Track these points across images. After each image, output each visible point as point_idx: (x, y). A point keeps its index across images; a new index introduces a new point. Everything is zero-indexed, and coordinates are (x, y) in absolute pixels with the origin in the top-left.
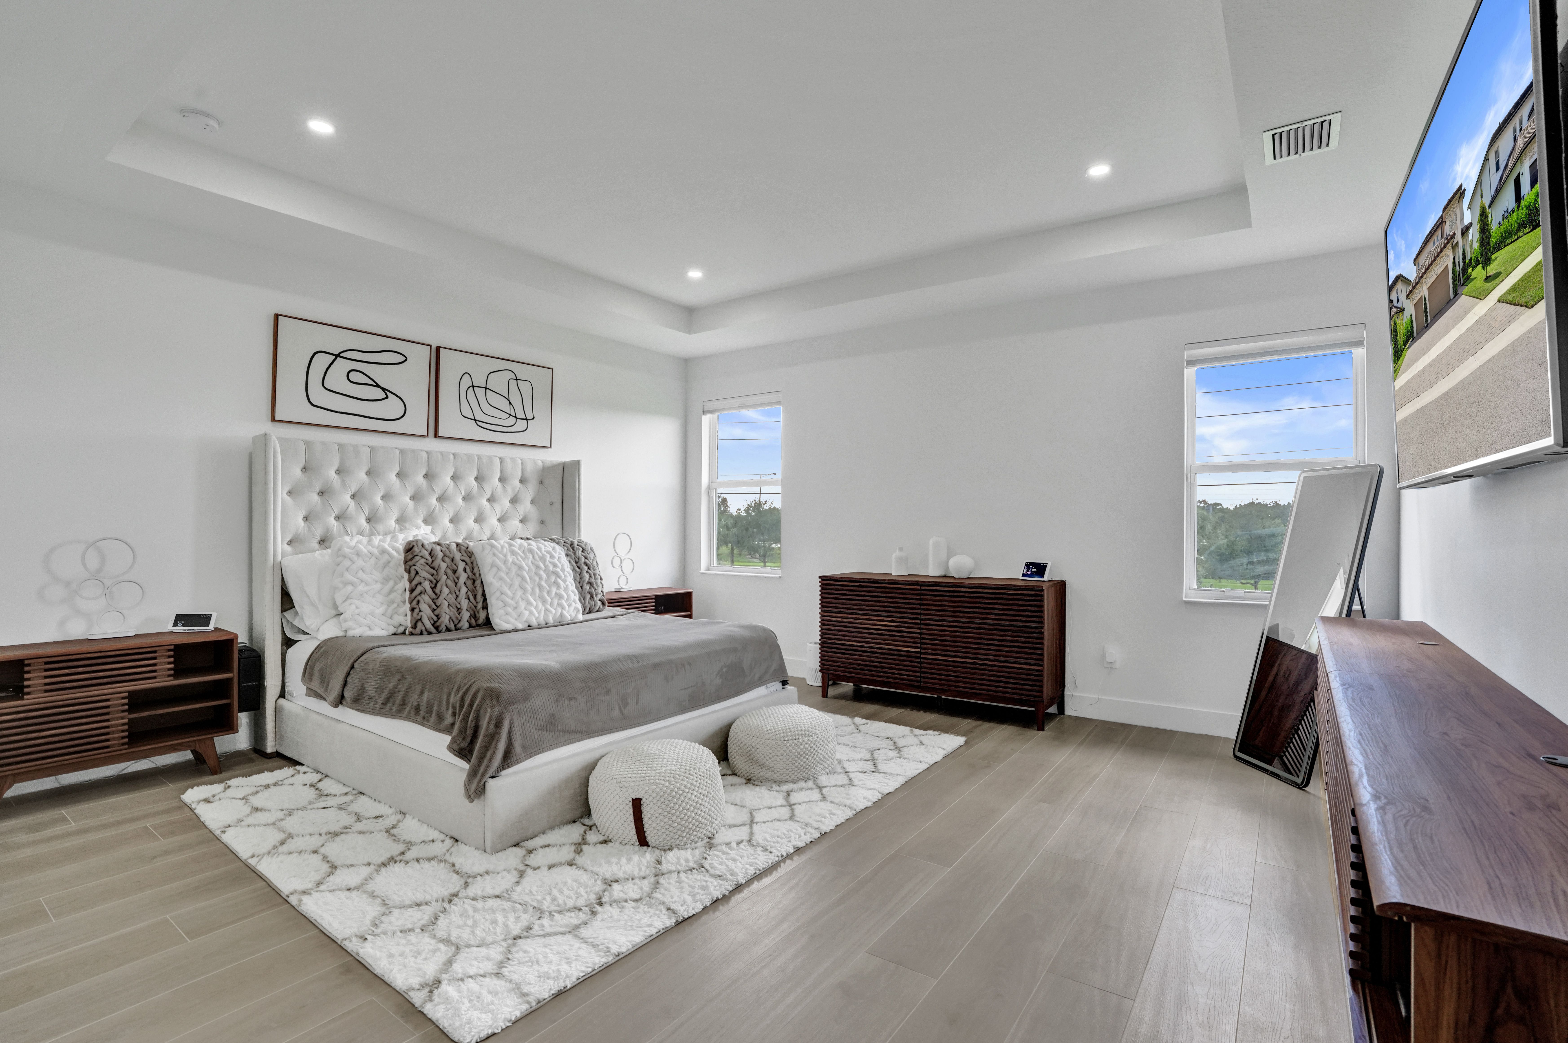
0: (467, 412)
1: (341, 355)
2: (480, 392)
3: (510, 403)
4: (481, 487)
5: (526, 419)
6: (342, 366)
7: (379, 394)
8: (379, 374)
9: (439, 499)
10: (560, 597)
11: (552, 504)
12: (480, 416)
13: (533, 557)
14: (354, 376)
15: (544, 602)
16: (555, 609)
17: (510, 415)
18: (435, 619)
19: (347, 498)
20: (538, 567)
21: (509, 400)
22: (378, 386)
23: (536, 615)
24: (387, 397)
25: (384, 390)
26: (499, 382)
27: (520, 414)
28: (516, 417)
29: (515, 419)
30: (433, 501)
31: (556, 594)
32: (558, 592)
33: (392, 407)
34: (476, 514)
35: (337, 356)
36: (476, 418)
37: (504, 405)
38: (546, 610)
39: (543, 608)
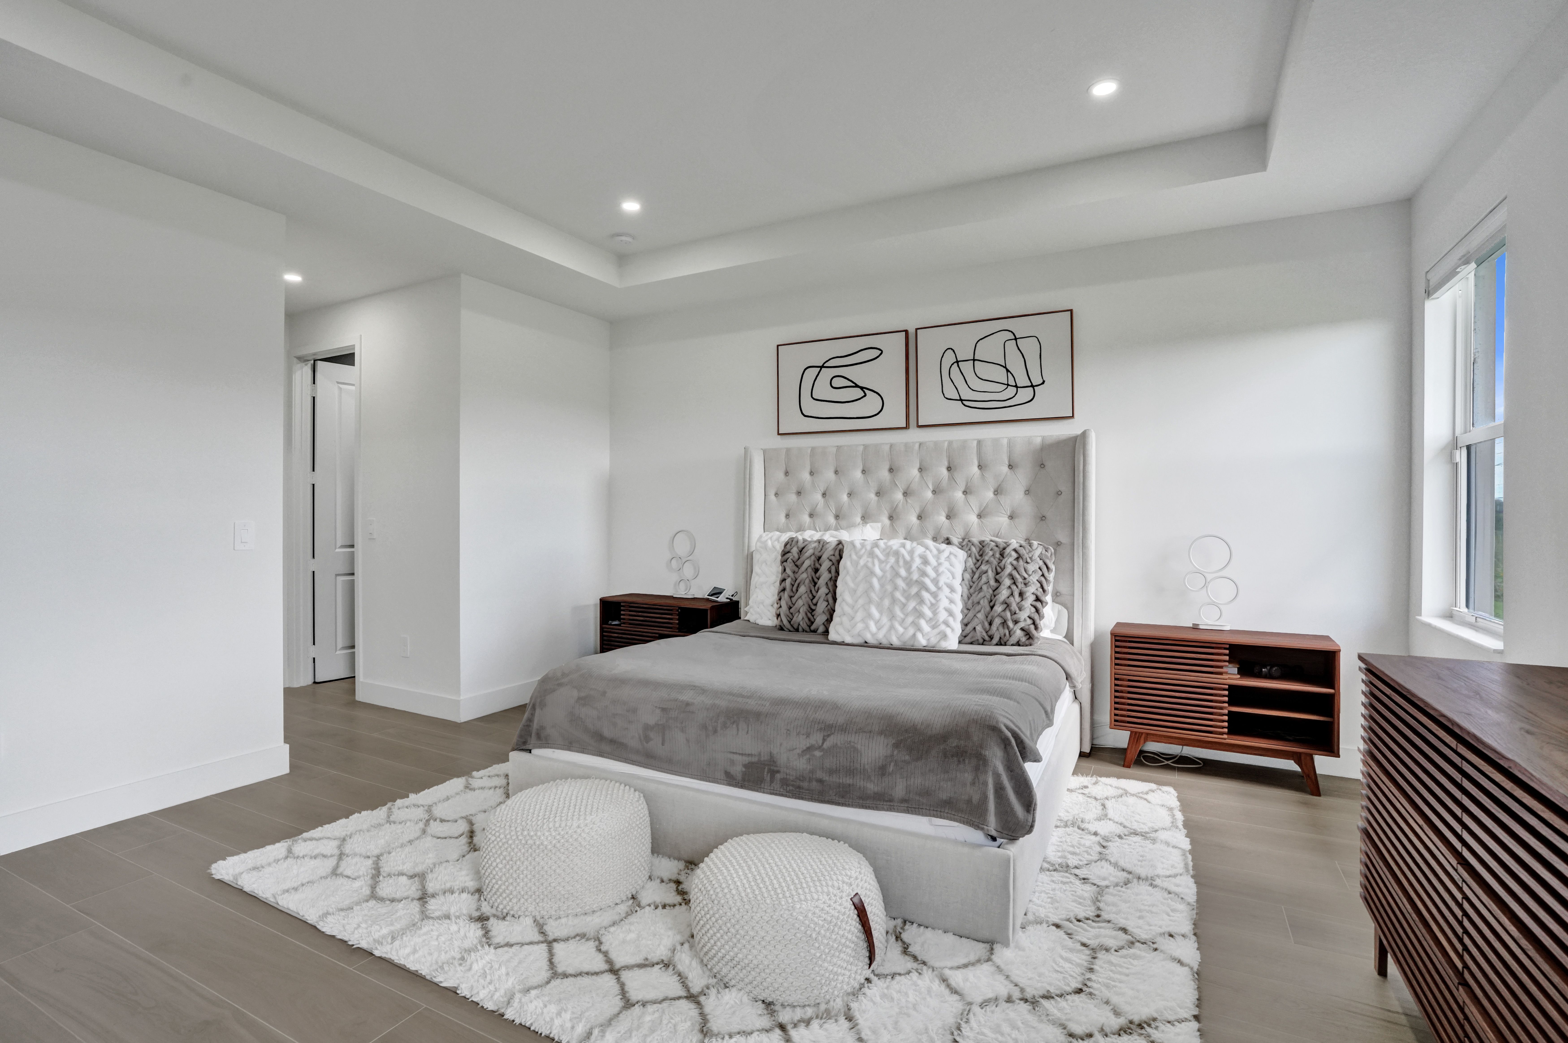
0: (951, 392)
1: (825, 365)
2: (967, 367)
3: (1008, 371)
4: (952, 479)
5: (1032, 386)
6: (827, 374)
7: (859, 393)
8: (857, 374)
9: (905, 494)
10: (921, 615)
11: (1059, 493)
12: (966, 394)
13: (897, 561)
14: (837, 382)
15: (893, 617)
16: (906, 629)
17: (1008, 385)
18: (791, 617)
19: (818, 497)
20: (897, 574)
21: (1005, 367)
22: (857, 386)
23: (874, 632)
24: (865, 395)
25: (862, 388)
26: (991, 350)
27: (1022, 381)
28: (1016, 386)
29: (1015, 389)
30: (899, 496)
31: (915, 609)
32: (917, 607)
33: (871, 404)
34: (946, 510)
35: (822, 367)
36: (962, 398)
37: (1000, 375)
38: (892, 627)
39: (888, 624)
